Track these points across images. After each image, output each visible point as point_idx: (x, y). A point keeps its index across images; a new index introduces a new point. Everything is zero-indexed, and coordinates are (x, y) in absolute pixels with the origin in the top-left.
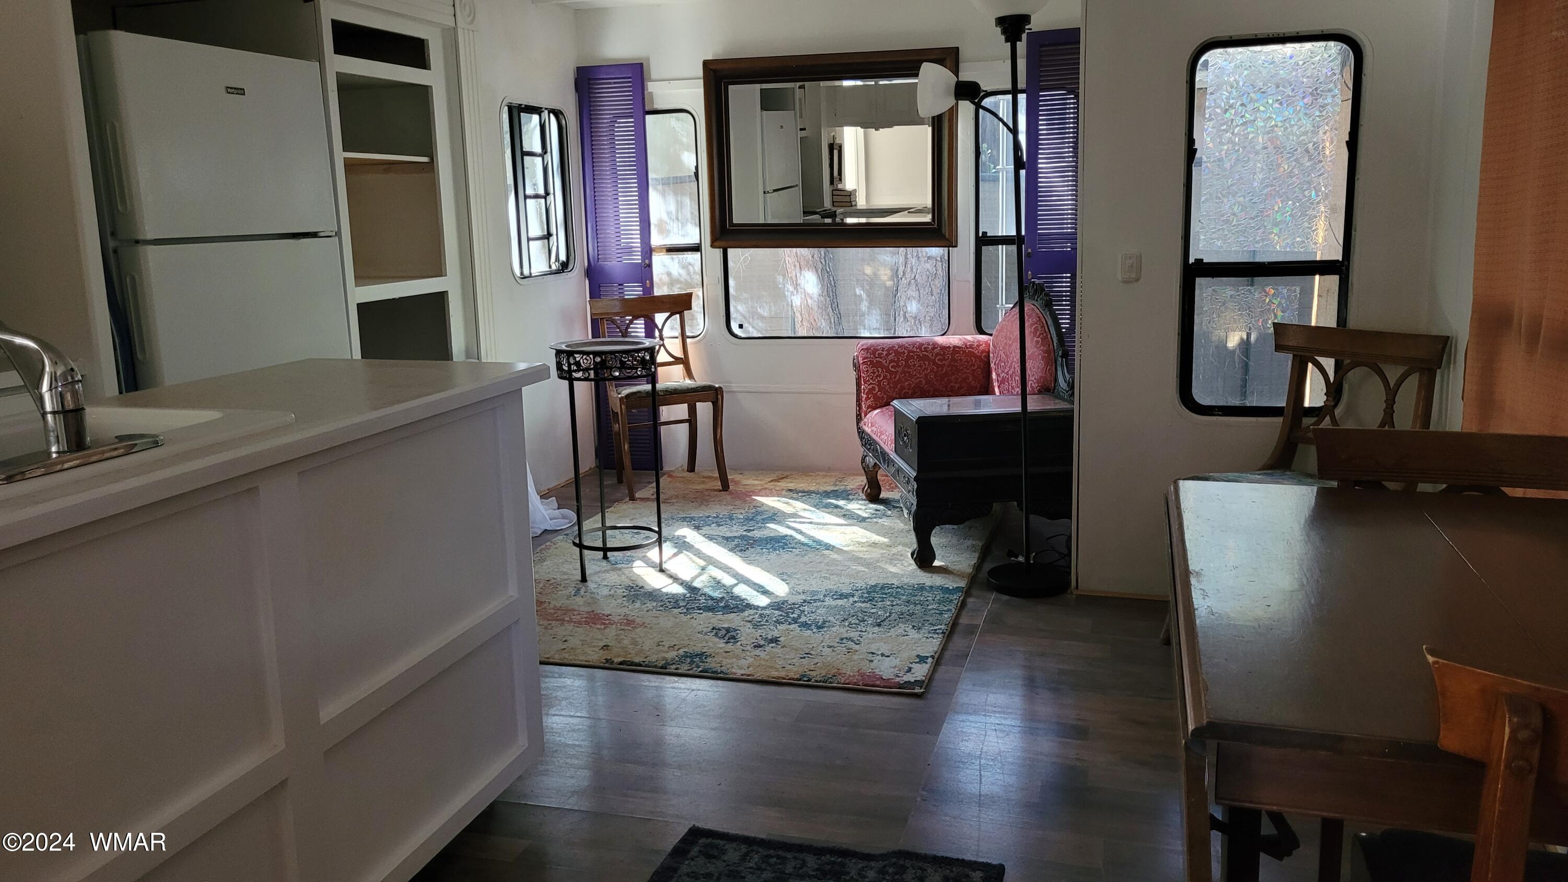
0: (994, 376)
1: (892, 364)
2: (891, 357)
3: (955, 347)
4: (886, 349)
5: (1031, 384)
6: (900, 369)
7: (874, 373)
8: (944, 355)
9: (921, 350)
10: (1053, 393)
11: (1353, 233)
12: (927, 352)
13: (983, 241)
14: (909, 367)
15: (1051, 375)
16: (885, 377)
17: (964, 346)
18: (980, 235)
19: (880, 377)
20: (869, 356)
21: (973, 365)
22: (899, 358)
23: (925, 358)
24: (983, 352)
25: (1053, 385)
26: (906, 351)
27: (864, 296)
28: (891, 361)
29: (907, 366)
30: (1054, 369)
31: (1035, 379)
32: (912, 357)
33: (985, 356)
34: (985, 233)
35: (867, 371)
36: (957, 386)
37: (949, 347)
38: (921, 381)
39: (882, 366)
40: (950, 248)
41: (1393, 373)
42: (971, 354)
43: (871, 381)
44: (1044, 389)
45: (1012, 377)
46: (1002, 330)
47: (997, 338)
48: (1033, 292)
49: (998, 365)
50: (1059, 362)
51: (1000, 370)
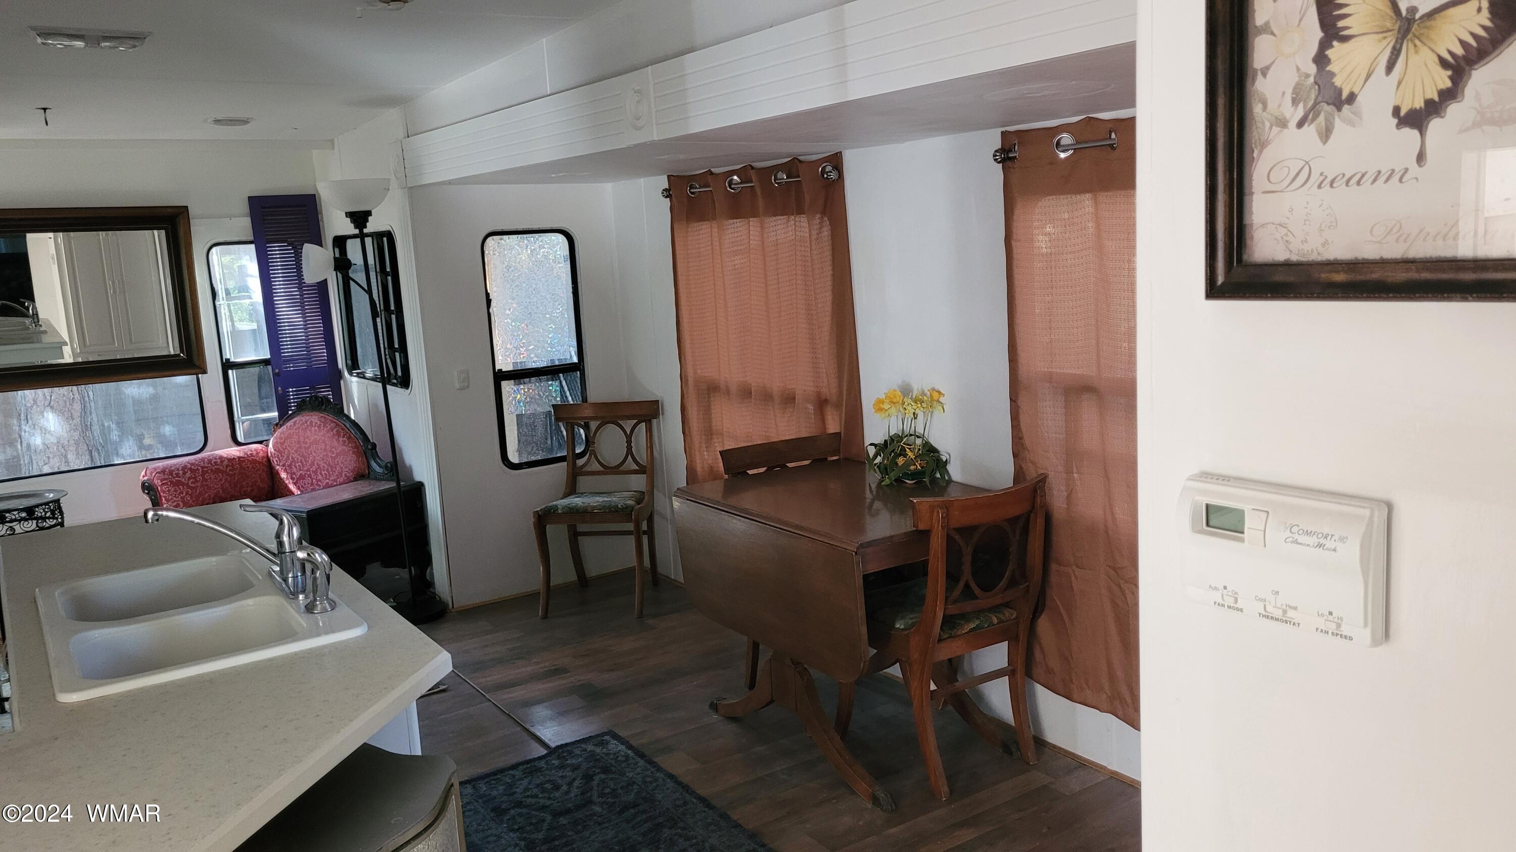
0: (283, 475)
1: (191, 480)
2: (188, 474)
3: (239, 458)
4: (180, 469)
5: (345, 474)
6: (199, 484)
7: (176, 491)
8: (233, 466)
9: (211, 464)
10: (368, 477)
11: (584, 346)
12: (218, 465)
13: (227, 365)
14: (206, 480)
15: (364, 464)
16: (187, 493)
17: (246, 456)
18: (224, 361)
19: (182, 494)
20: (167, 477)
21: (258, 470)
22: (195, 475)
23: (218, 471)
24: (263, 458)
25: (367, 472)
26: (199, 468)
27: (113, 426)
28: (189, 479)
29: (204, 480)
30: (365, 460)
31: (349, 469)
32: (207, 472)
33: (265, 461)
34: (228, 360)
35: (169, 491)
36: (249, 489)
37: (234, 458)
38: (219, 491)
39: (183, 484)
40: (200, 375)
41: (628, 425)
42: (254, 462)
43: (175, 499)
44: (360, 476)
45: (315, 472)
46: (289, 437)
47: (282, 444)
48: (317, 404)
49: (290, 466)
50: (369, 454)
51: (294, 470)
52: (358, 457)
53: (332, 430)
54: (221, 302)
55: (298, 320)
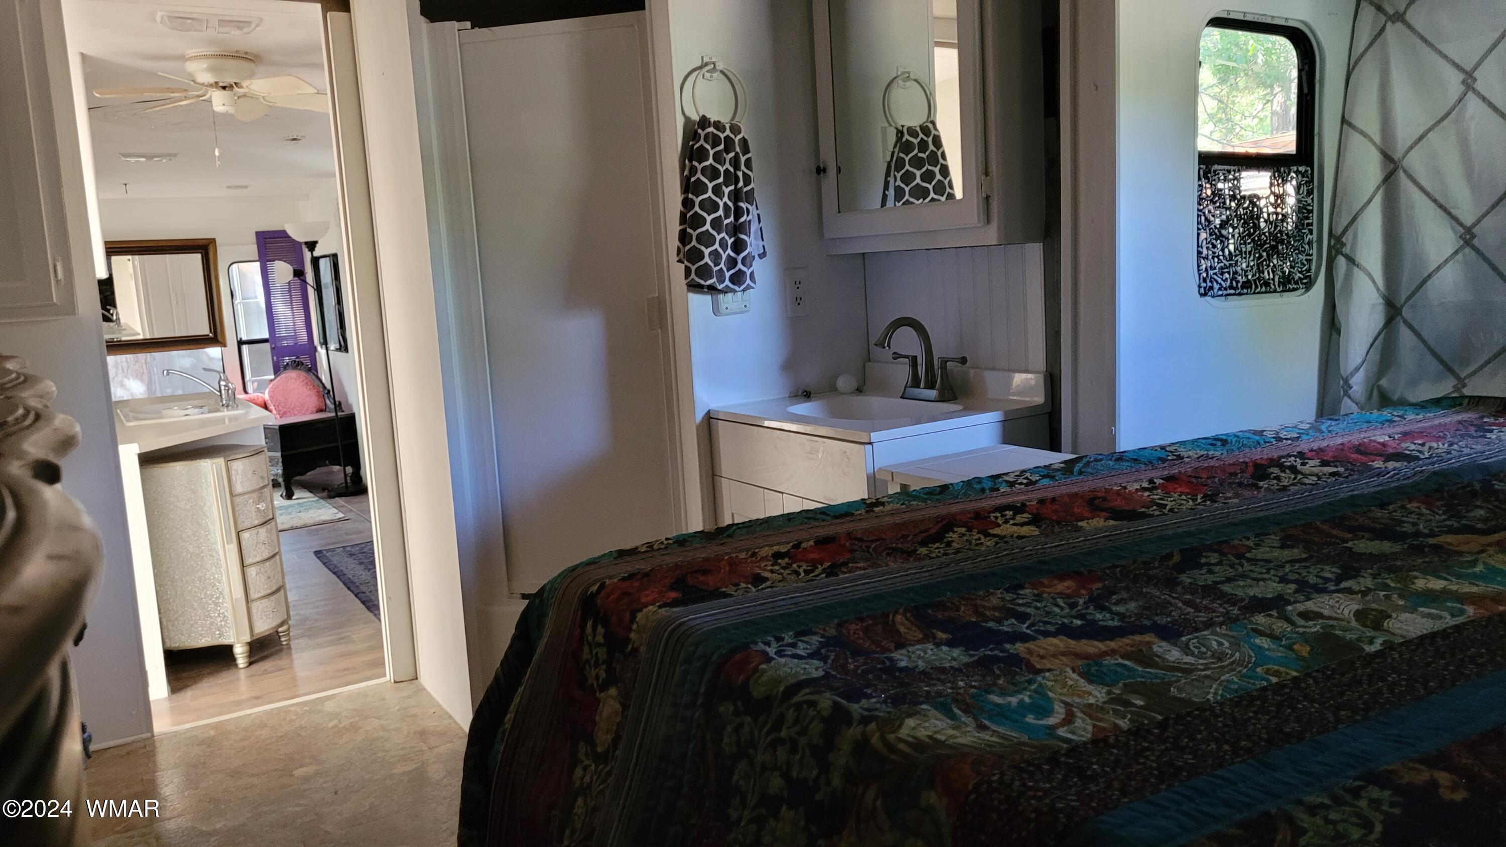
0: (274, 412)
5: (308, 407)
10: (325, 411)
13: (241, 342)
15: (322, 403)
18: (239, 339)
25: (322, 406)
30: (323, 400)
31: (311, 405)
34: (241, 339)
40: (222, 348)
44: (320, 410)
45: (293, 409)
46: (278, 386)
47: (273, 392)
48: (297, 365)
49: (278, 406)
50: (326, 396)
51: (280, 408)
52: (319, 398)
53: (303, 381)
54: (238, 300)
55: (289, 313)
